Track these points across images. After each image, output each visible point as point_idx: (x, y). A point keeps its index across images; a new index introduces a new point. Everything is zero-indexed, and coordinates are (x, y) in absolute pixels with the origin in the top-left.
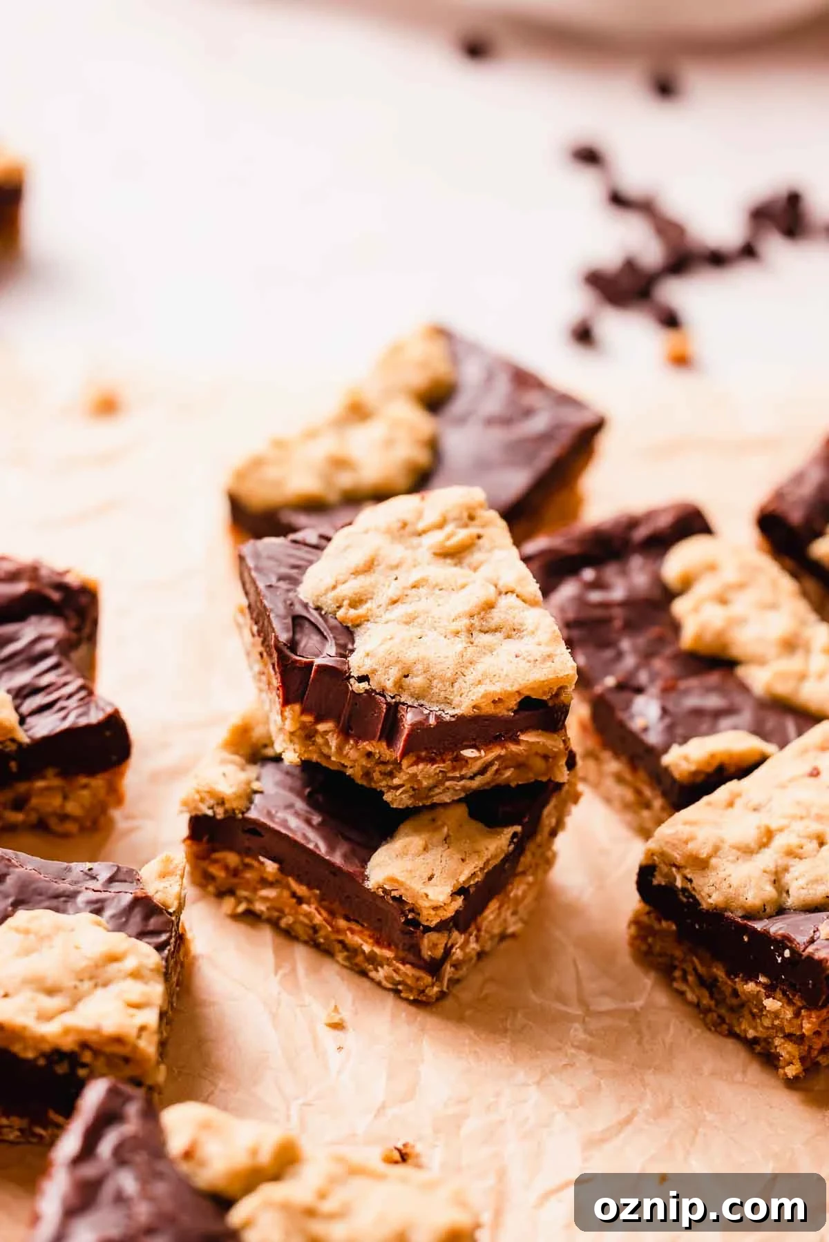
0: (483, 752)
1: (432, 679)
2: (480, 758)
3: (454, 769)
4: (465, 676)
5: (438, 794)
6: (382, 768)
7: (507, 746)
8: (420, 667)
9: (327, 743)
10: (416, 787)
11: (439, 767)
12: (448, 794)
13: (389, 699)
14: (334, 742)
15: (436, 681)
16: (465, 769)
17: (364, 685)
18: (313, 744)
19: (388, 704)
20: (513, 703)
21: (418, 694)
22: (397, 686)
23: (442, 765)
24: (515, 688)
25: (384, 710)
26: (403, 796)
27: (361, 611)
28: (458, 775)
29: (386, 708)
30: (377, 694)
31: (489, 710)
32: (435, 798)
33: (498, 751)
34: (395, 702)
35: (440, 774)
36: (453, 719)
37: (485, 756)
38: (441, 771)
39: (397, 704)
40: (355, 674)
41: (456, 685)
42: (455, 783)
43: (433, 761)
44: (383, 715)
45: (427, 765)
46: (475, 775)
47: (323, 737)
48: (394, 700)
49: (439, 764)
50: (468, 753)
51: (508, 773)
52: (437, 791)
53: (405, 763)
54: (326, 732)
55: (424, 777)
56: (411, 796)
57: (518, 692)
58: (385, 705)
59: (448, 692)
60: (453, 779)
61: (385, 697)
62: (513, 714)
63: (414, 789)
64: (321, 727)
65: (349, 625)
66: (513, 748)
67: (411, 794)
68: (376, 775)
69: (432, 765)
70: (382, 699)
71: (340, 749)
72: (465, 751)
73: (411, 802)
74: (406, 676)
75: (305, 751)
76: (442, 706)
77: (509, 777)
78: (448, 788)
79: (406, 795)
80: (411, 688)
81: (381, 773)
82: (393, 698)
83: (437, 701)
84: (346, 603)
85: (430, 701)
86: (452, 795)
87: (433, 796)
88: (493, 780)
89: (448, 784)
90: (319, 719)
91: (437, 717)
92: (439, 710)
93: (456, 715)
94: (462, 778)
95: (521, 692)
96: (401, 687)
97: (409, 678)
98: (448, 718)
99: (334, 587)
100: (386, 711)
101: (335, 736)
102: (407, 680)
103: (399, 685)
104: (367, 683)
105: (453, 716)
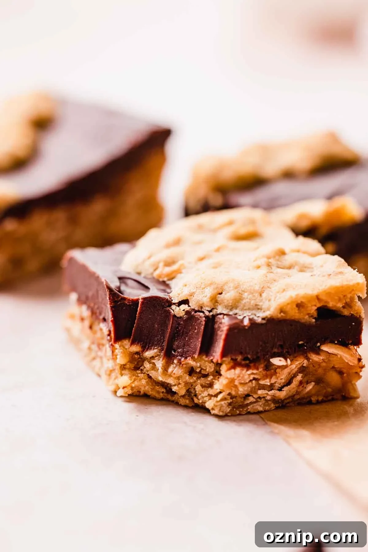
0: (289, 361)
1: (243, 293)
2: (286, 367)
3: (265, 377)
4: (270, 288)
5: (251, 403)
6: (202, 381)
7: (309, 355)
8: (232, 285)
9: (154, 368)
10: (233, 393)
11: (253, 374)
12: (261, 404)
13: (207, 313)
14: (160, 363)
15: (246, 294)
16: (274, 377)
17: (184, 307)
18: (142, 373)
19: (206, 317)
20: (313, 310)
21: (231, 306)
22: (214, 301)
23: (255, 371)
24: (315, 293)
25: (204, 323)
26: (223, 403)
27: (175, 267)
28: (269, 384)
29: (205, 321)
30: (196, 312)
31: (294, 314)
32: (249, 407)
33: (301, 361)
34: (213, 315)
35: (254, 381)
36: (264, 322)
37: (291, 365)
38: (254, 379)
39: (214, 316)
40: (175, 301)
41: (264, 295)
42: (267, 392)
43: (248, 367)
44: (202, 327)
45: (243, 370)
46: (283, 387)
47: (150, 363)
48: (211, 314)
49: (253, 370)
50: (277, 361)
51: (310, 387)
52: (251, 399)
53: (223, 368)
54: (153, 358)
55: (241, 384)
56: (230, 404)
57: (318, 298)
58: (204, 318)
59: (257, 300)
60: (263, 387)
61: (203, 312)
62: (314, 320)
63: (232, 398)
64: (148, 354)
65: (165, 279)
66: (315, 358)
67: (229, 401)
68: (198, 388)
69: (247, 370)
70: (201, 314)
71: (165, 369)
72: (274, 359)
73: (229, 409)
74: (221, 294)
75: (135, 380)
76: (254, 312)
77: (311, 390)
78: (259, 398)
79: (226, 402)
80: (226, 301)
81: (203, 386)
82: (210, 311)
83: (249, 309)
84: (161, 265)
85: (242, 310)
86: (264, 405)
87: (248, 405)
88: (298, 393)
89: (260, 392)
90: (145, 348)
91: (250, 320)
92: (252, 314)
93: (267, 317)
94: (271, 387)
95: (321, 297)
96: (216, 302)
97: (223, 294)
98: (259, 320)
99: (150, 257)
100: (205, 324)
101: (161, 359)
102: (222, 296)
103: (215, 300)
104: (187, 305)
105: (263, 319)
